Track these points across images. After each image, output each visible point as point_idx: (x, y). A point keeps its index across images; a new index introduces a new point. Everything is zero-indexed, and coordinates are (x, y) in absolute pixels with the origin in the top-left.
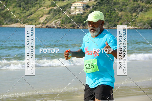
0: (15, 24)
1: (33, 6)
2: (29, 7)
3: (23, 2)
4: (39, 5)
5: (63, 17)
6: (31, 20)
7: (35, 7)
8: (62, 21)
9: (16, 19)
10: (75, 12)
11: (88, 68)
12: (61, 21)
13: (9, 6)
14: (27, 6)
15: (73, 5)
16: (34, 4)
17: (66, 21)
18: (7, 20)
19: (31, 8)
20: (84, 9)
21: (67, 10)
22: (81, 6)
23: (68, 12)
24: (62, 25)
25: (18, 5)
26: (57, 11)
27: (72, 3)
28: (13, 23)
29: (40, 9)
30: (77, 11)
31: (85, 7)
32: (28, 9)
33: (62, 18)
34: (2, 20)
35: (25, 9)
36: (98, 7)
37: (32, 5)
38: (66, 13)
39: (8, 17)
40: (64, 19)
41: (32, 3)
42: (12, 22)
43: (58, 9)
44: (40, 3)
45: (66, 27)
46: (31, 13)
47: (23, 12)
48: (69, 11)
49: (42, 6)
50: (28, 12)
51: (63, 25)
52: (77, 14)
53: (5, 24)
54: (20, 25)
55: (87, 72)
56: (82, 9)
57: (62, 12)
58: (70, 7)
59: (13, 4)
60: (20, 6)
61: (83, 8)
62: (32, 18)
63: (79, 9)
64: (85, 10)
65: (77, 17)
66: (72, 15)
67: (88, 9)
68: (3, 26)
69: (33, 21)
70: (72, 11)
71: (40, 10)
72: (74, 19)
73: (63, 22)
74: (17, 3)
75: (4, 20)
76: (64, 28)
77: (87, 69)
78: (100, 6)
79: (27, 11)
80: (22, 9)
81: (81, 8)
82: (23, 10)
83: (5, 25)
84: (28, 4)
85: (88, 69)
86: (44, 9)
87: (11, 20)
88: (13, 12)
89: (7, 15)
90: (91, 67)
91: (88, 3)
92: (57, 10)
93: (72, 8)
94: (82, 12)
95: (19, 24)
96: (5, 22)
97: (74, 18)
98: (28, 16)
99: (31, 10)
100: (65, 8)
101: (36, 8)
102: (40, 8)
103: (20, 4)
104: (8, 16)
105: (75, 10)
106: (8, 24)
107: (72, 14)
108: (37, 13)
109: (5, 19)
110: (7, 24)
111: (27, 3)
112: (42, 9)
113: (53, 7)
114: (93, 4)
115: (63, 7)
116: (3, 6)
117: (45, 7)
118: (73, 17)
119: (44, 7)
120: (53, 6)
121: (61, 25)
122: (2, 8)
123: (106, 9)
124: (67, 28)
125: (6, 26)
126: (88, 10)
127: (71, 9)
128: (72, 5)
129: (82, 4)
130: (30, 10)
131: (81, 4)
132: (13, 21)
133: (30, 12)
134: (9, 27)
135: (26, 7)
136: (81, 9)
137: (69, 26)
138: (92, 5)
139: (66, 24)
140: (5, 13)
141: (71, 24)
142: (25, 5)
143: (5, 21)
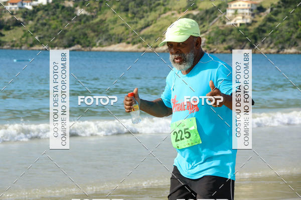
0: (118, 45)
1: (151, 10)
2: (144, 12)
3: (133, 3)
4: (163, 8)
5: (210, 30)
6: (148, 37)
7: (155, 11)
8: (209, 38)
9: (118, 35)
10: (235, 21)
11: (179, 138)
12: (206, 38)
13: (106, 10)
14: (139, 9)
15: (231, 6)
16: (153, 5)
17: (217, 38)
18: (102, 37)
19: (149, 14)
20: (253, 15)
21: (219, 16)
22: (247, 9)
23: (221, 20)
24: (208, 47)
25: (123, 7)
26: (199, 19)
27: (229, 2)
28: (113, 42)
29: (164, 16)
30: (240, 17)
31: (255, 11)
32: (143, 15)
33: (207, 33)
34: (93, 37)
35: (137, 15)
36: (283, 9)
37: (150, 7)
38: (217, 23)
39: (104, 32)
40: (213, 35)
41: (151, 4)
42: (111, 40)
43: (201, 15)
44: (166, 3)
45: (217, 50)
46: (149, 22)
47: (133, 21)
48: (222, 18)
49: (170, 10)
50: (142, 22)
51: (210, 45)
52: (238, 25)
53: (98, 44)
54: (126, 47)
55: (178, 147)
56: (250, 14)
57: (208, 21)
58: (225, 11)
59: (114, 7)
60: (127, 10)
61: (251, 12)
62: (150, 34)
63: (243, 14)
64: (256, 16)
65: (238, 29)
66: (230, 27)
67: (262, 14)
68: (94, 48)
69: (152, 38)
70: (230, 18)
71: (166, 18)
72: (233, 35)
73: (211, 41)
74: (122, 5)
75: (95, 37)
76: (212, 53)
77: (177, 140)
78: (285, 8)
79: (141, 18)
80: (130, 15)
81: (248, 11)
82: (133, 18)
83: (97, 47)
84: (142, 5)
85: (179, 140)
86: (173, 14)
87: (109, 38)
88: (114, 21)
89: (102, 28)
90: (186, 137)
91: (261, 3)
92: (198, 17)
93: (230, 12)
94: (249, 21)
95: (124, 44)
96: (98, 41)
97: (233, 33)
98: (142, 28)
99: (148, 17)
100: (215, 12)
101: (158, 12)
102: (165, 13)
103: (128, 6)
104: (104, 29)
105: (236, 16)
106: (104, 44)
107: (228, 23)
108: (159, 23)
109: (97, 36)
110: (101, 45)
111: (140, 4)
112: (169, 16)
113: (190, 10)
114: (272, 5)
115: (210, 11)
116: (94, 11)
117: (175, 12)
118: (231, 30)
119: (173, 12)
120: (191, 8)
121: (206, 47)
122: (93, 14)
123: (297, 13)
124: (217, 53)
125: (99, 48)
126: (261, 17)
127: (226, 14)
128: (229, 7)
129: (250, 4)
130: (146, 18)
131: (247, 4)
132: (113, 39)
133: (145, 20)
134: (104, 51)
135: (138, 11)
136: (247, 14)
137: (223, 49)
138: (269, 5)
139: (217, 43)
140: (97, 23)
141: (227, 44)
142: (137, 7)
143: (97, 39)
